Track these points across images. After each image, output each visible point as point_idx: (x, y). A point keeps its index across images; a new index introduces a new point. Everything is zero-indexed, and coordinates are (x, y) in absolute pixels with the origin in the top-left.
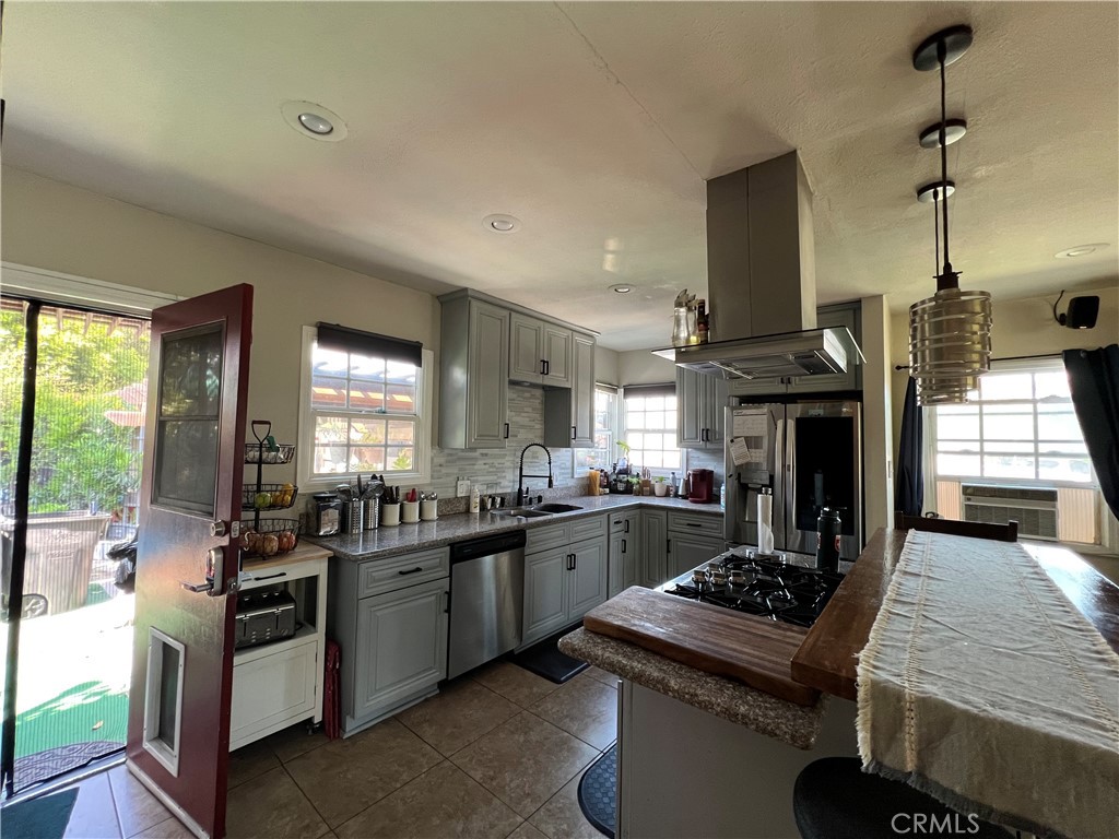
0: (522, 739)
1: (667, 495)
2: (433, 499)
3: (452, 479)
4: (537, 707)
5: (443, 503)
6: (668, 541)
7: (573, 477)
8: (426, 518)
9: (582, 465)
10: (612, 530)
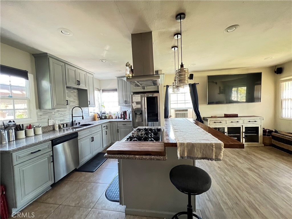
0: (85, 189)
1: (116, 118)
2: (40, 127)
3: (46, 120)
4: (88, 180)
5: (43, 128)
6: (118, 130)
7: (89, 116)
8: (37, 134)
9: (91, 112)
10: (103, 129)
